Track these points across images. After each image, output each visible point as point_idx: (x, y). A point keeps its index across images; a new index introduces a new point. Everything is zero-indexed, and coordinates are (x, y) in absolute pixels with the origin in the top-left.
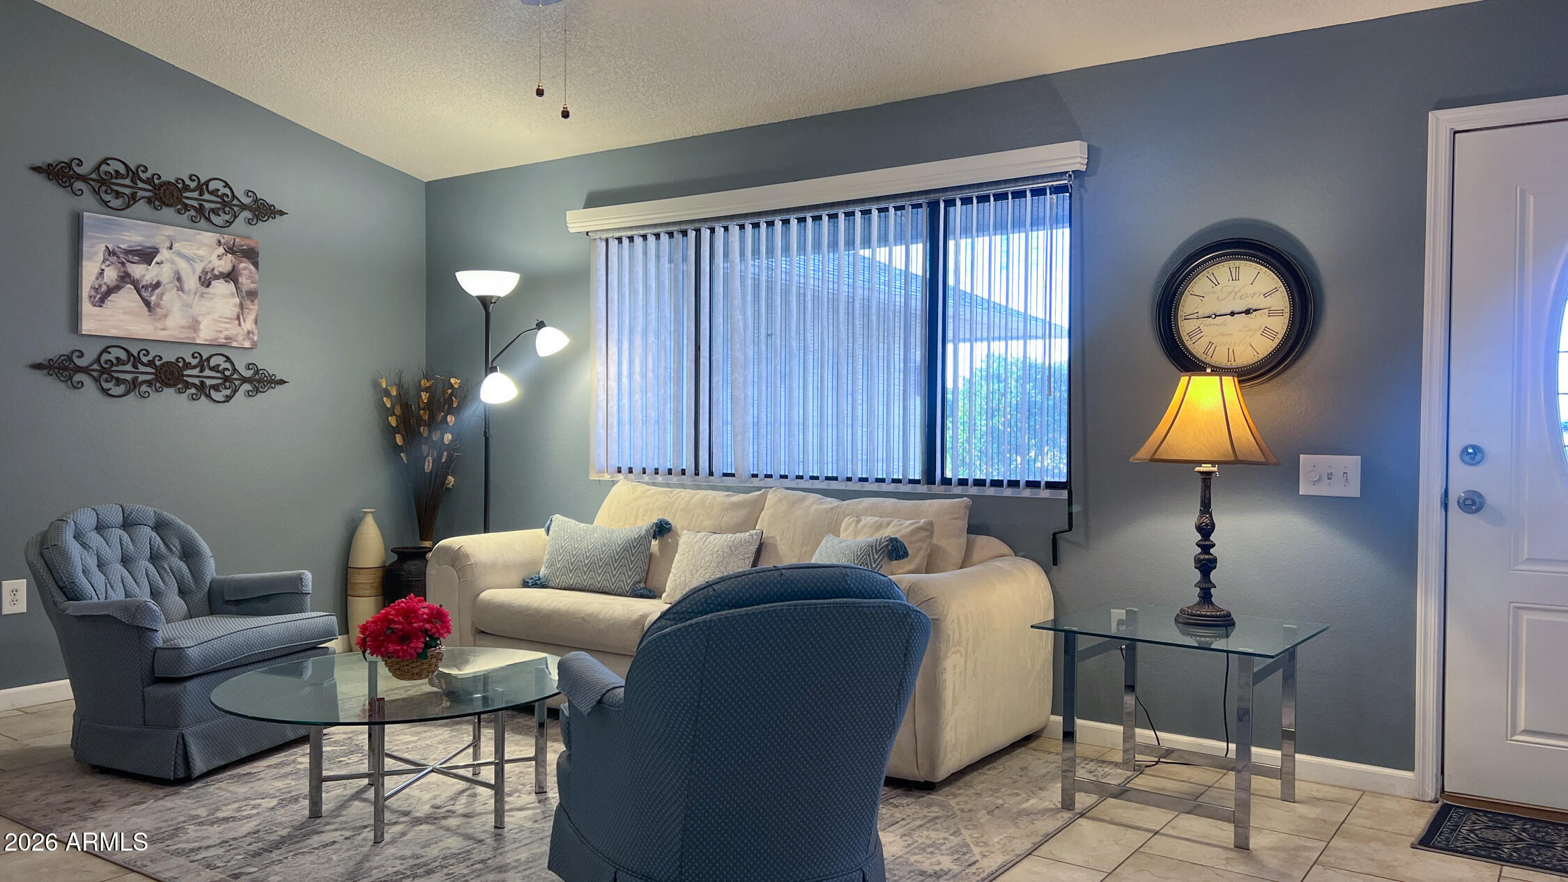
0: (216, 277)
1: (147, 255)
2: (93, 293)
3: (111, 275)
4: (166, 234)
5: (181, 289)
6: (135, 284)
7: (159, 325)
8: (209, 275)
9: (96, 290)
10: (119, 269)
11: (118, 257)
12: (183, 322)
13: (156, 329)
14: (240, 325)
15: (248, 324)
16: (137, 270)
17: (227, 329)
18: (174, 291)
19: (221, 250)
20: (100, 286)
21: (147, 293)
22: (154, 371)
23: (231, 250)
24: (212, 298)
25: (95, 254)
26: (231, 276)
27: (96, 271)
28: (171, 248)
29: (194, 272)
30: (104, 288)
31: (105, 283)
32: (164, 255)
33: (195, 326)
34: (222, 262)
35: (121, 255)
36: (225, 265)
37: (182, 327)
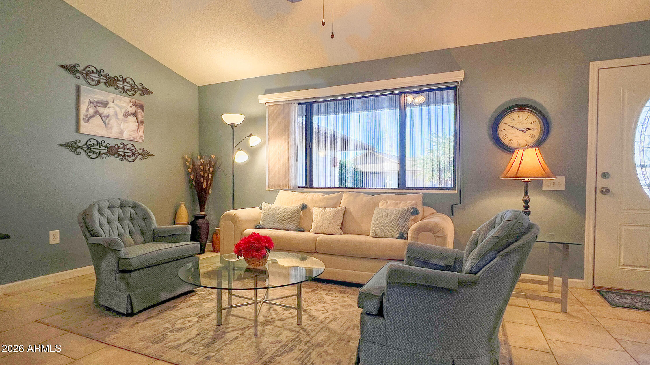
0: (130, 115)
1: (105, 104)
2: (84, 117)
3: (91, 111)
4: (112, 97)
5: (117, 118)
6: (100, 115)
7: (109, 131)
8: (127, 114)
9: (86, 116)
10: (94, 109)
11: (94, 104)
12: (118, 131)
13: (108, 133)
14: (138, 133)
15: (141, 133)
16: (101, 110)
17: (134, 134)
18: (114, 119)
19: (131, 105)
20: (87, 115)
21: (104, 118)
22: (107, 149)
23: (135, 105)
24: (128, 123)
25: (85, 102)
26: (135, 114)
27: (86, 109)
28: (113, 102)
29: (122, 112)
30: (89, 116)
31: (89, 114)
32: (111, 105)
33: (122, 133)
34: (131, 109)
35: (95, 103)
36: (132, 110)
37: (117, 133)
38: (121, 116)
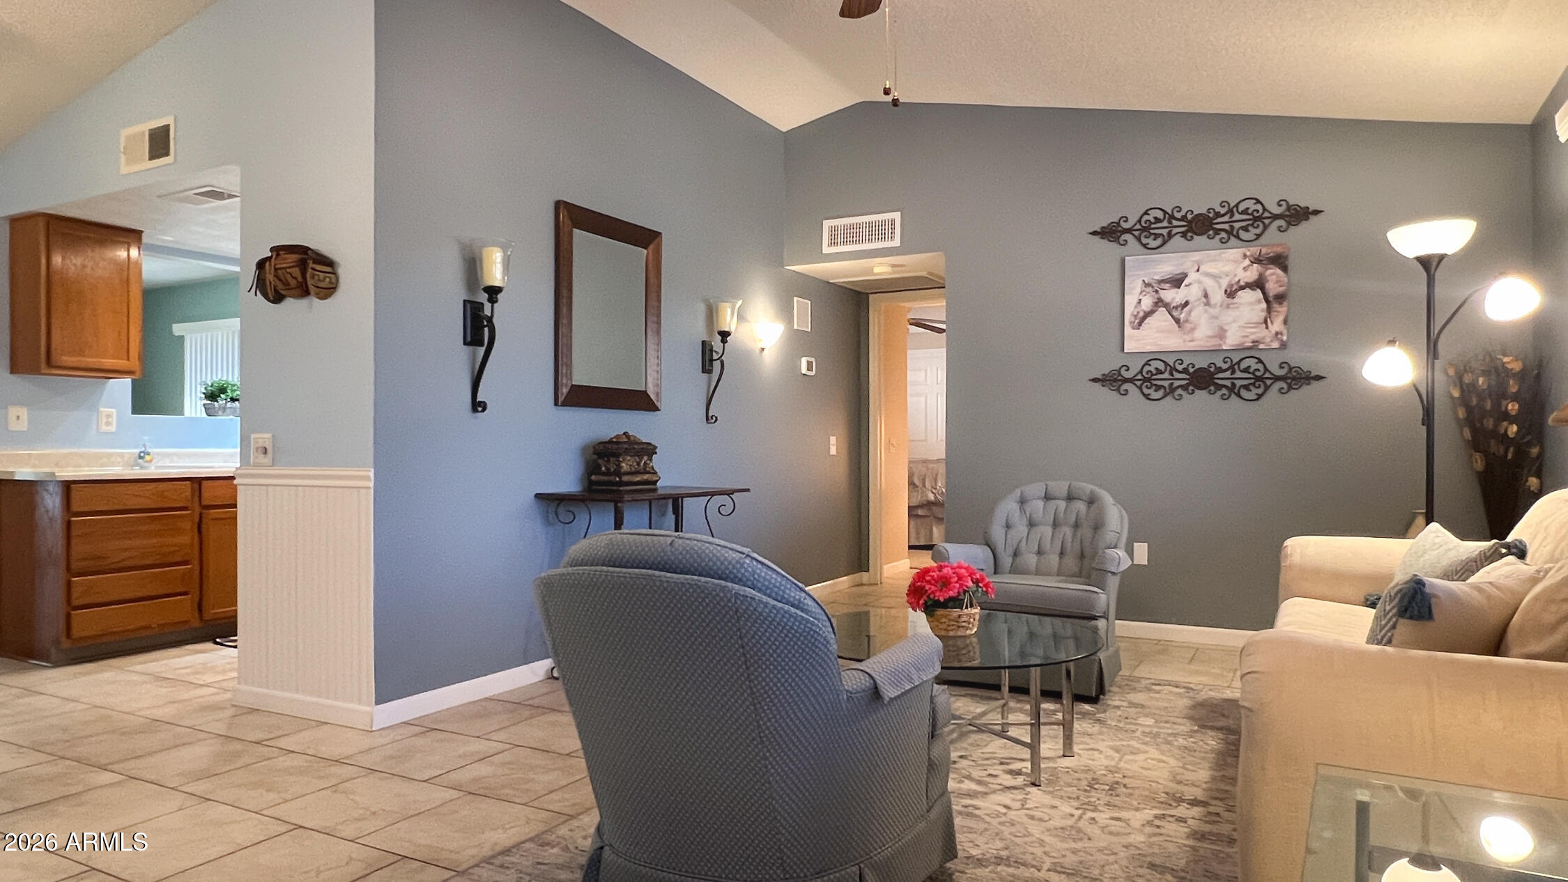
0: (1242, 288)
1: (1177, 282)
2: (1133, 319)
3: (1147, 303)
4: (1194, 259)
5: (1207, 304)
6: (1166, 305)
7: (1188, 338)
8: (1235, 287)
9: (1135, 316)
10: (1153, 296)
11: (1153, 287)
12: (1210, 333)
13: (1184, 341)
14: (1267, 328)
15: (1277, 325)
16: (1170, 295)
17: (1254, 333)
18: (1201, 308)
19: (1247, 262)
20: (1138, 313)
21: (1177, 313)
22: (1188, 377)
23: (1257, 260)
24: (1237, 308)
25: (1134, 288)
26: (1259, 284)
27: (1136, 300)
28: (1198, 270)
29: (1220, 287)
30: (1141, 314)
31: (1142, 310)
32: (1192, 277)
33: (1221, 334)
34: (1248, 273)
36: (1252, 274)
37: (1209, 337)
38: (1218, 296)
